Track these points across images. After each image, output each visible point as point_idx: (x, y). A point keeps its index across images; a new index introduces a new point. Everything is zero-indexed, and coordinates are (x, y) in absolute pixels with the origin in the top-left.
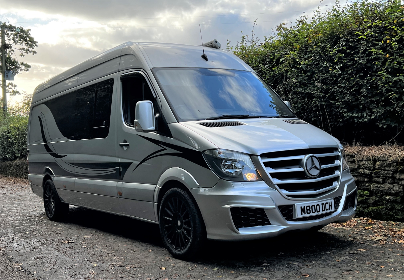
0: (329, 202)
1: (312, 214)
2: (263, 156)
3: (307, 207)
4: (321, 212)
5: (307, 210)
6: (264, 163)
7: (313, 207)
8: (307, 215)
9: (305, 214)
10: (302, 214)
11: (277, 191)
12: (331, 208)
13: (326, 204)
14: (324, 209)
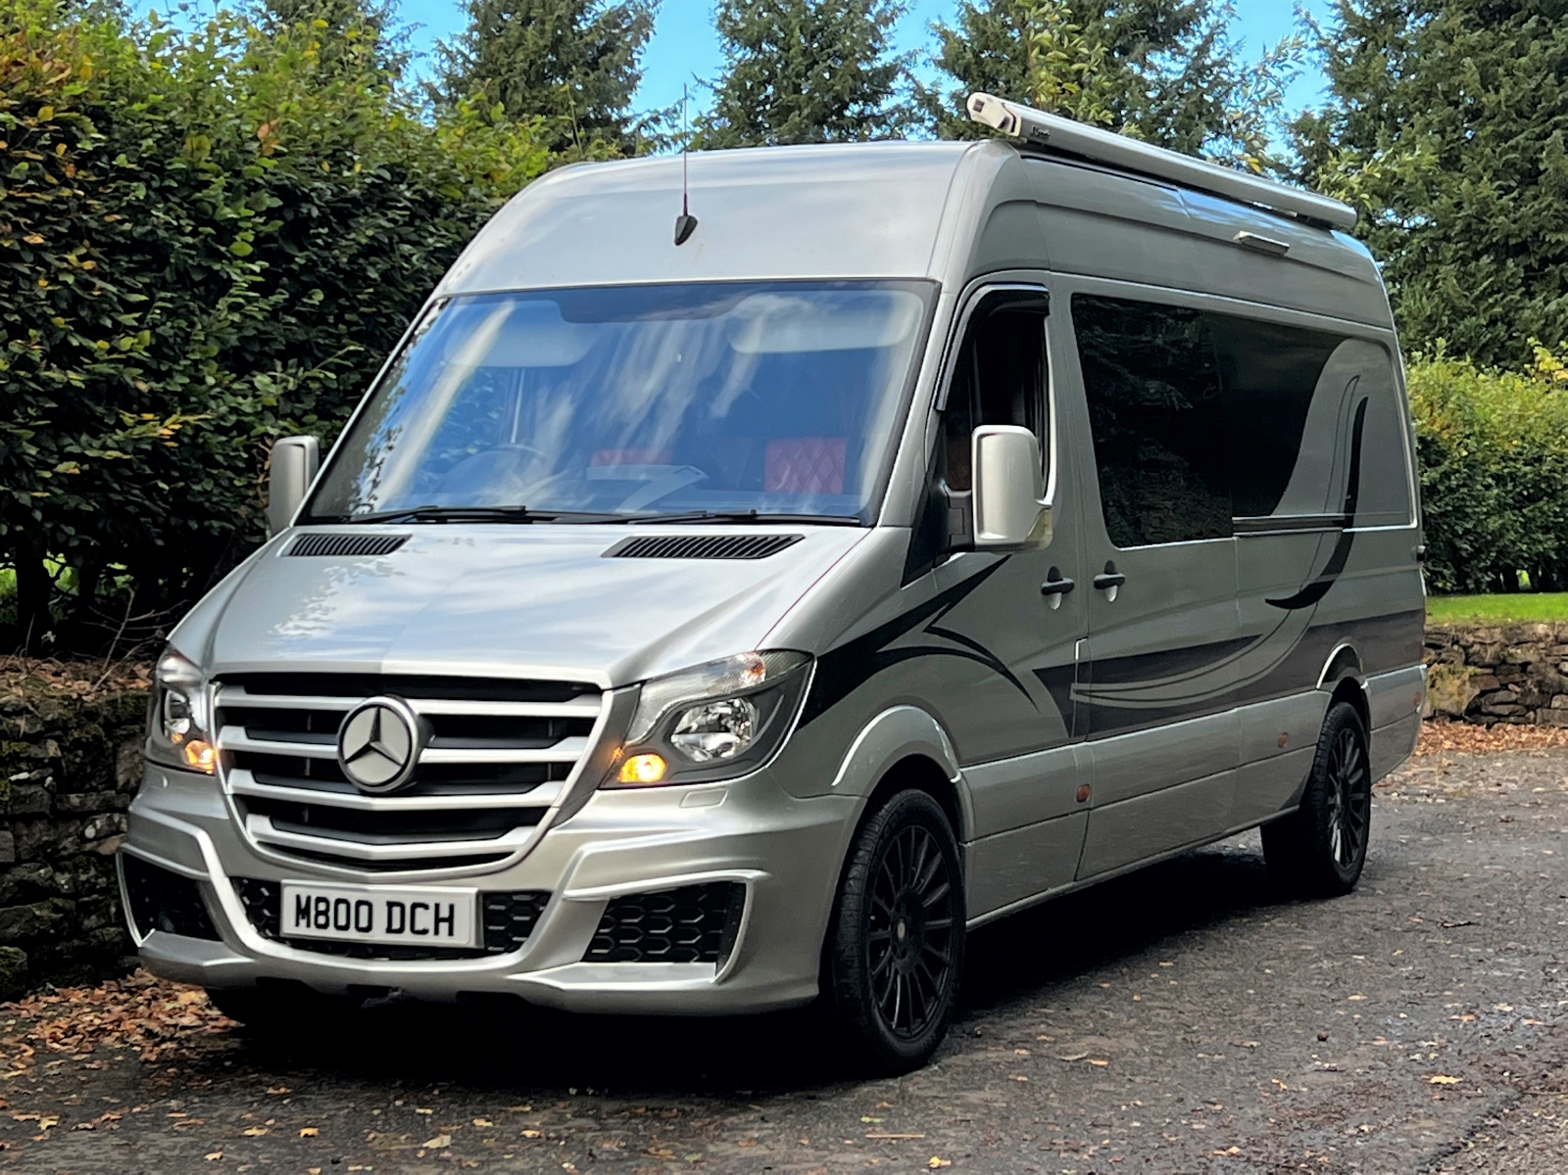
0: (437, 906)
3: (319, 900)
4: (379, 935)
5: (318, 913)
7: (342, 907)
8: (314, 932)
9: (308, 925)
10: (297, 924)
12: (444, 927)
13: (414, 906)
14: (396, 925)
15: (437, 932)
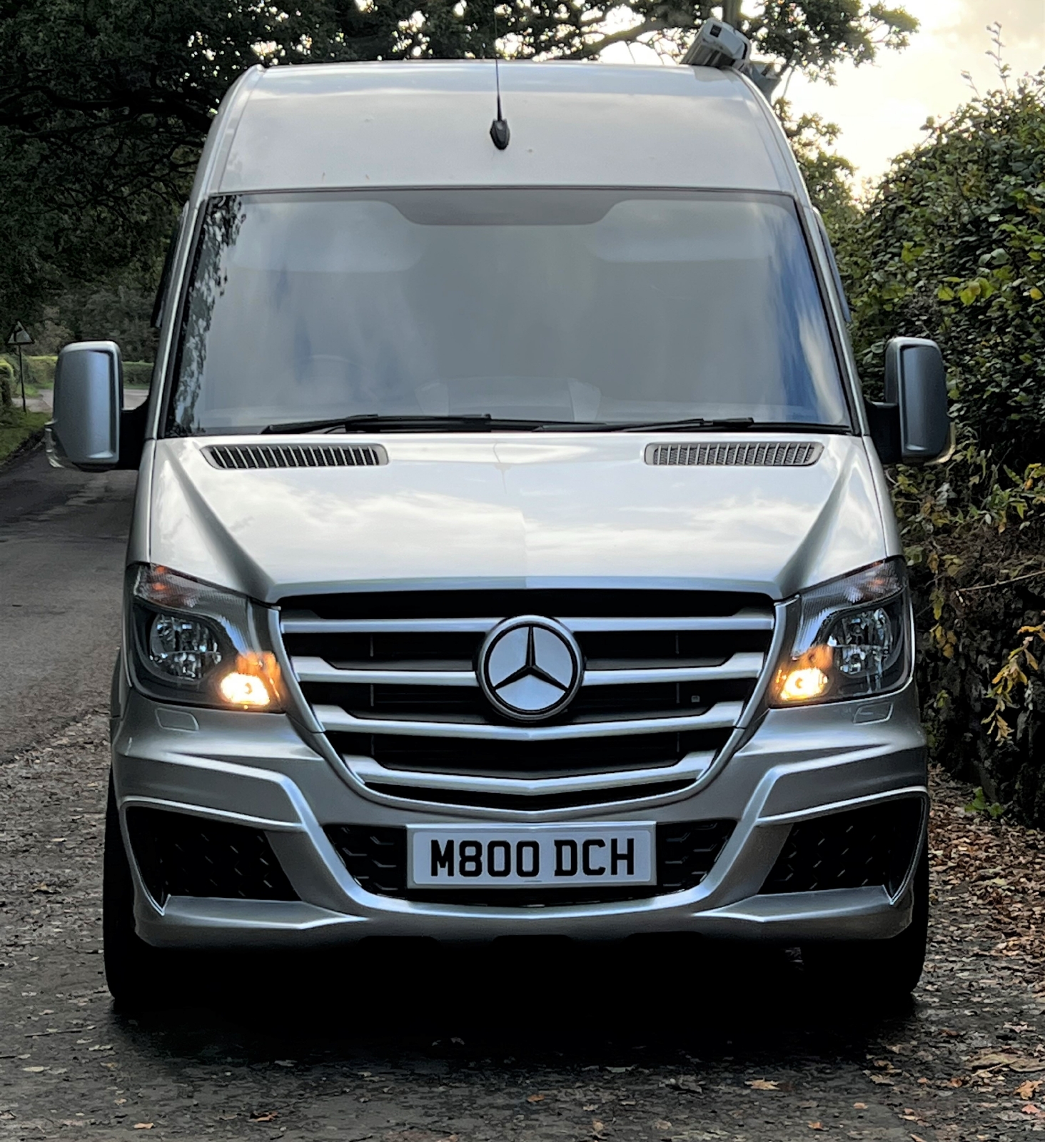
0: (614, 842)
1: (485, 880)
3: (464, 845)
4: (547, 878)
5: (465, 859)
7: (499, 852)
8: (459, 881)
9: (451, 873)
10: (434, 873)
11: (321, 759)
12: (623, 865)
13: (587, 844)
14: (567, 866)
15: (614, 871)
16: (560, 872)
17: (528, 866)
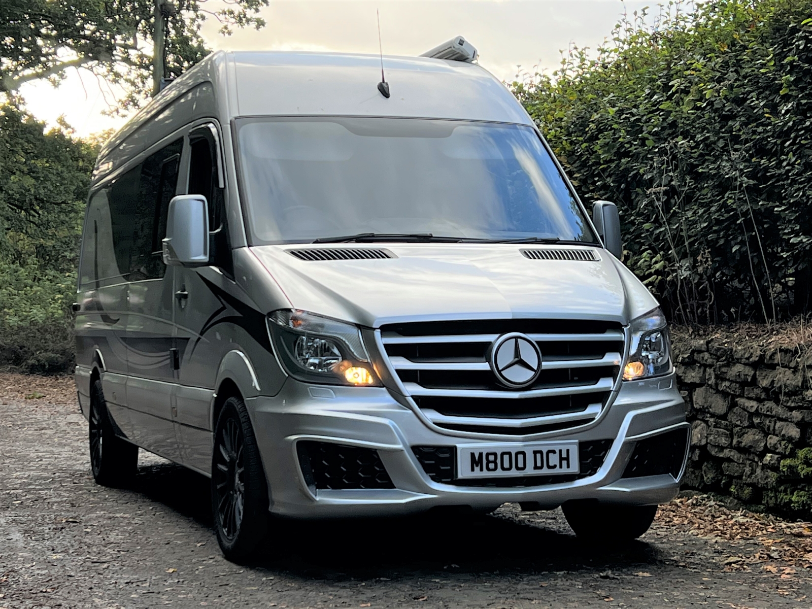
0: (560, 451)
1: (499, 473)
2: (387, 329)
3: (488, 455)
4: (530, 471)
5: (488, 462)
6: (387, 346)
7: (506, 457)
8: (486, 474)
9: (481, 470)
10: (473, 470)
11: (410, 412)
12: (564, 463)
13: (549, 452)
14: (539, 464)
15: (561, 467)
16: (536, 468)
17: (521, 465)
